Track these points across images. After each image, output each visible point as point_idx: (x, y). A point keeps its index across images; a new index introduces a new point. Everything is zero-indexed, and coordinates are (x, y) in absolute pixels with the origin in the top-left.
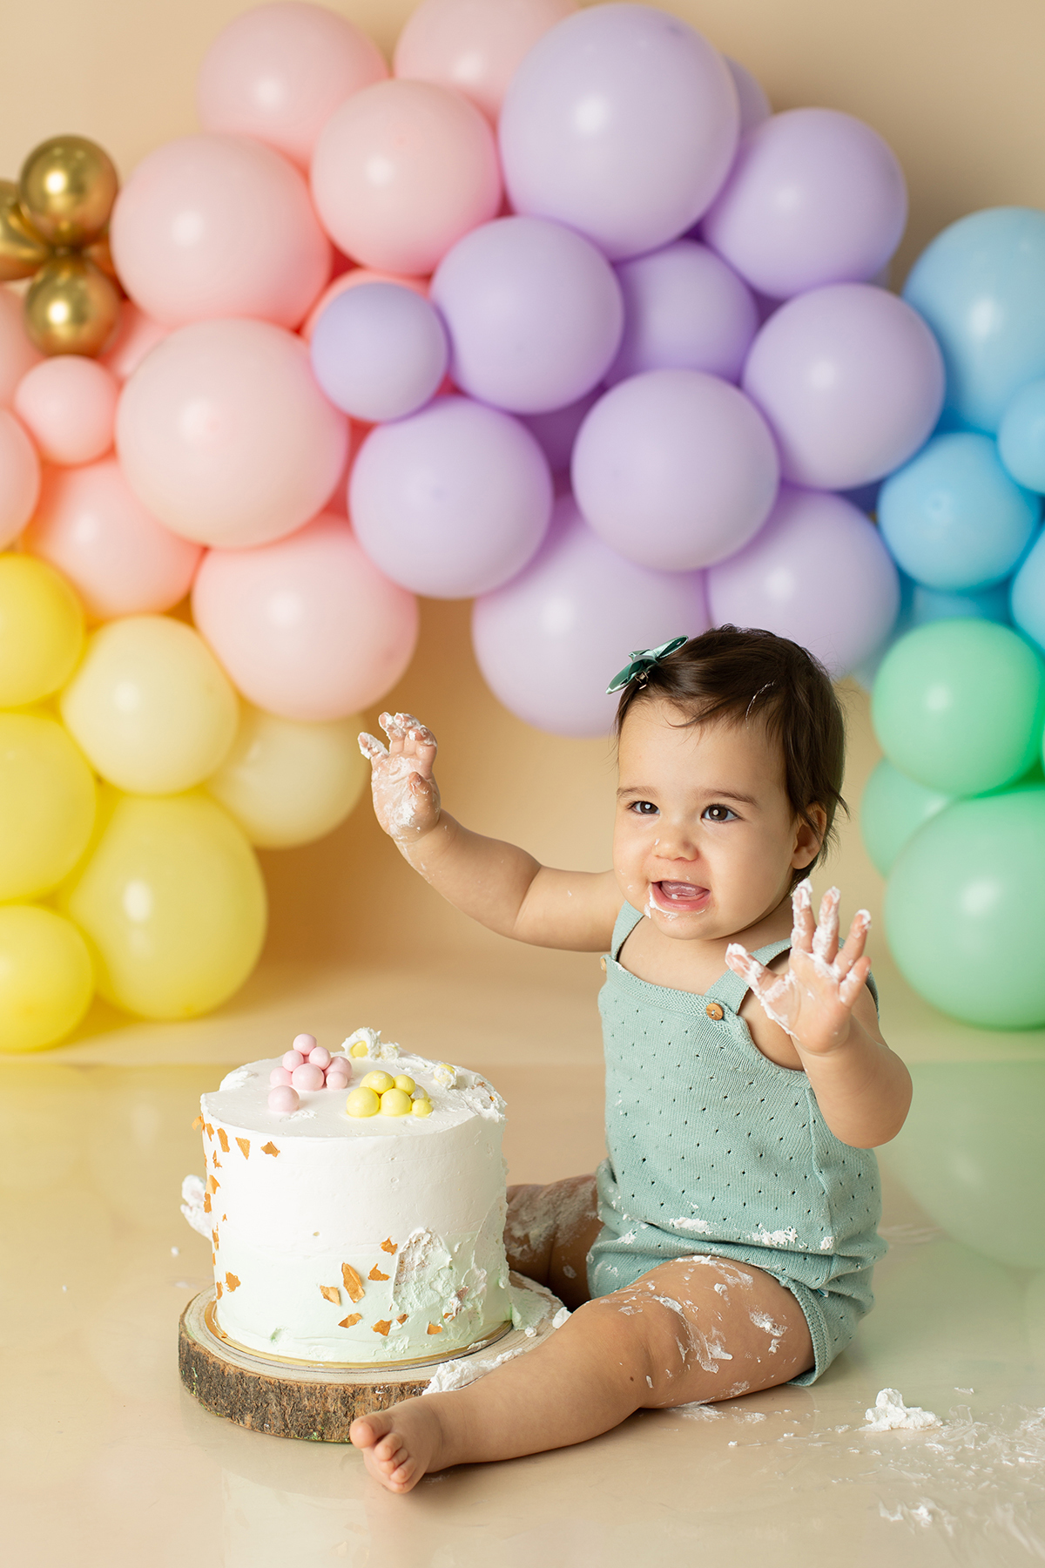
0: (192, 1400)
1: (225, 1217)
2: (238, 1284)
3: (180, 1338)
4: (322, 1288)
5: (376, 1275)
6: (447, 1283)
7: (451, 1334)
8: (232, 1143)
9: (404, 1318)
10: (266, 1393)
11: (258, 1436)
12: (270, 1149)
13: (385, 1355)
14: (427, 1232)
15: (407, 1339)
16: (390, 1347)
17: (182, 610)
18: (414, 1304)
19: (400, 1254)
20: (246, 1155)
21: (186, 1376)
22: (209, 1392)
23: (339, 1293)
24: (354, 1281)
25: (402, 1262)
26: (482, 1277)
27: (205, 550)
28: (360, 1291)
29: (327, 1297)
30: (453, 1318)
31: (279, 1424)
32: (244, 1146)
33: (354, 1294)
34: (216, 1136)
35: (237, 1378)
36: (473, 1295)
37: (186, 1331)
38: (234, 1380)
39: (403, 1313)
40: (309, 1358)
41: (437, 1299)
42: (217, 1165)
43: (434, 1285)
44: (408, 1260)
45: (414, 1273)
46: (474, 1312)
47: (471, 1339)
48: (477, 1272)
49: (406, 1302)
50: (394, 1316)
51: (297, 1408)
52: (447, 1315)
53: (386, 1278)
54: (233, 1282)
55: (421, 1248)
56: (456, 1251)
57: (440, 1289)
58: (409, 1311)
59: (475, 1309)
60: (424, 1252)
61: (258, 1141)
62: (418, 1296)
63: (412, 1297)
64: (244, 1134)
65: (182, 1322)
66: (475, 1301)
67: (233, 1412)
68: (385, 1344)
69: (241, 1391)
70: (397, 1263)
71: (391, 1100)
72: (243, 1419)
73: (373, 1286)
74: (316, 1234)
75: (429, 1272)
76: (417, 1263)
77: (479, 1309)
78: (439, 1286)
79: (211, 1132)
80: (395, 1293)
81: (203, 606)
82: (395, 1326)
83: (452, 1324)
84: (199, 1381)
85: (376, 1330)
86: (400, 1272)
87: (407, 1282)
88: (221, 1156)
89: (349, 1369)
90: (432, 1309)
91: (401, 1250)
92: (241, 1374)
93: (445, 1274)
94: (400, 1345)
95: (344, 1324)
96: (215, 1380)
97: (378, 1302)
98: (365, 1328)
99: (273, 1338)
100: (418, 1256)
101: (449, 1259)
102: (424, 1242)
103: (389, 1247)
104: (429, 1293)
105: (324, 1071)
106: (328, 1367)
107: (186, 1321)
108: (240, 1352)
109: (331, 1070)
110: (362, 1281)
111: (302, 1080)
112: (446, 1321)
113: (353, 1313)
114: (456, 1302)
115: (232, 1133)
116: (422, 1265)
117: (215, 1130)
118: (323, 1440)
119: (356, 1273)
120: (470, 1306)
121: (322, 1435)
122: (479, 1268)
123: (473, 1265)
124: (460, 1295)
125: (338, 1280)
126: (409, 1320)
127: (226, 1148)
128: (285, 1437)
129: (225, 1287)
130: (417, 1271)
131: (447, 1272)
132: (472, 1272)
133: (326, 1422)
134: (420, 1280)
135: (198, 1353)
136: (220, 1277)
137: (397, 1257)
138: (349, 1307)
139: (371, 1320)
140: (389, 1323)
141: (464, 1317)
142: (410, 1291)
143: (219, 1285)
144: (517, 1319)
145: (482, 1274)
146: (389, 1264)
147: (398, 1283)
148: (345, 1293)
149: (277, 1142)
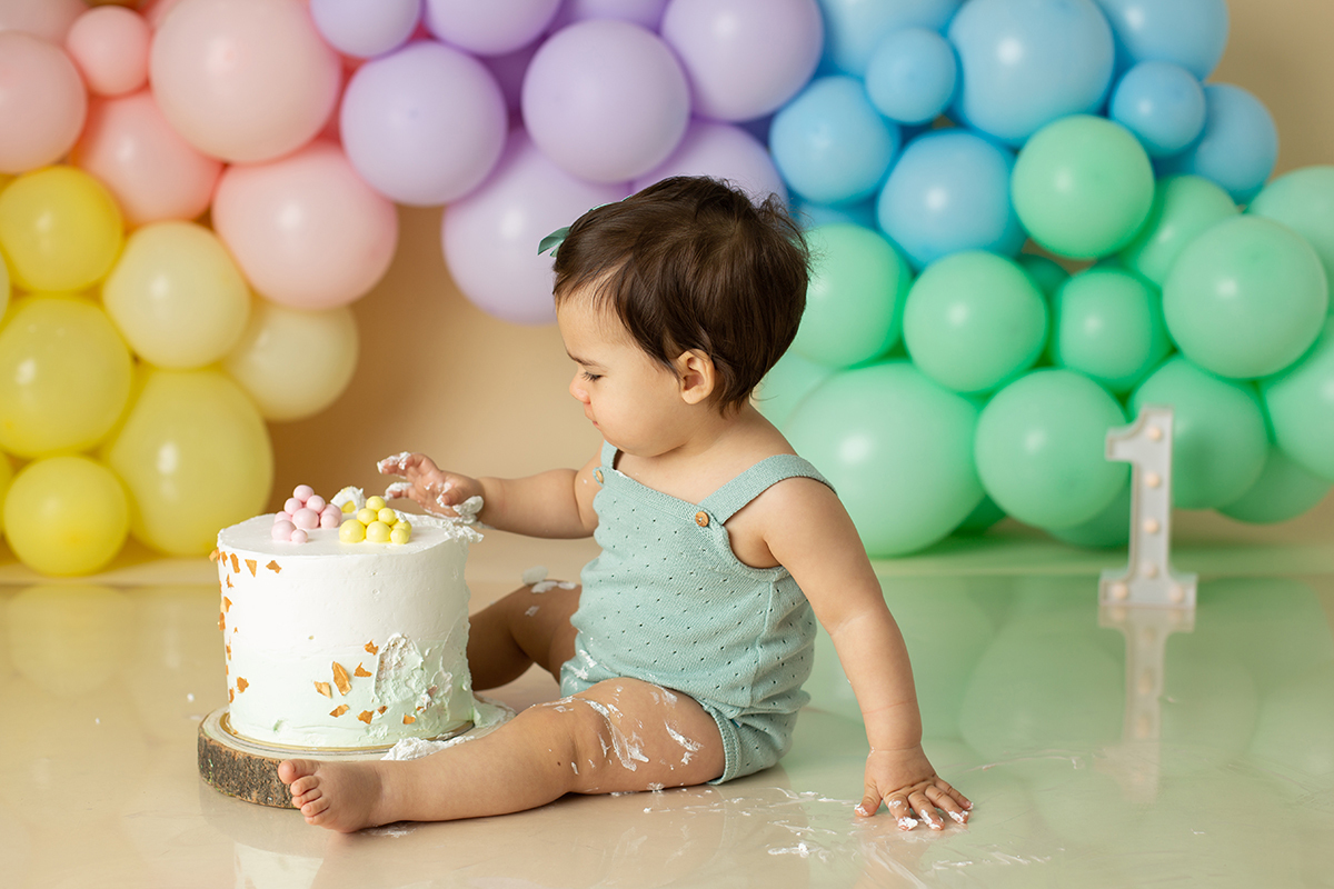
0: (208, 787)
1: (236, 630)
2: (247, 685)
3: (200, 739)
4: (316, 684)
5: (361, 672)
6: (419, 681)
7: (423, 725)
8: (242, 565)
9: (383, 709)
10: (269, 771)
11: (263, 809)
12: (273, 566)
13: (368, 741)
14: (403, 637)
15: (386, 727)
16: (372, 734)
17: (205, 219)
18: (392, 698)
19: (382, 655)
20: (254, 573)
21: (204, 768)
22: (222, 777)
23: (330, 687)
24: (342, 677)
25: (382, 662)
26: (448, 679)
27: (225, 166)
28: (348, 686)
29: (320, 691)
30: (424, 711)
31: (280, 797)
32: (252, 565)
33: (342, 688)
34: (229, 561)
35: (245, 761)
36: (441, 694)
37: (203, 732)
38: (243, 763)
39: (383, 705)
40: (306, 744)
41: (411, 694)
42: (230, 585)
43: (409, 683)
44: (387, 660)
45: (392, 671)
46: (441, 709)
47: (439, 731)
48: (445, 675)
49: (385, 696)
50: (375, 707)
52: (419, 708)
53: (369, 674)
54: (243, 684)
55: (398, 651)
56: (426, 654)
57: (413, 686)
58: (388, 704)
59: (442, 705)
60: (400, 654)
61: (263, 560)
62: (395, 691)
63: (391, 692)
64: (252, 556)
65: (201, 726)
66: (443, 698)
67: (242, 791)
68: (368, 731)
69: (249, 772)
70: (378, 663)
71: (374, 530)
72: (250, 795)
73: (358, 681)
74: (311, 638)
75: (404, 671)
76: (395, 663)
77: (446, 706)
78: (413, 683)
79: (225, 558)
80: (376, 688)
81: (221, 215)
82: (377, 716)
83: (424, 716)
84: (214, 770)
85: (360, 719)
86: (380, 670)
87: (386, 679)
88: (234, 578)
89: (338, 752)
90: (407, 703)
91: (381, 651)
92: (249, 757)
93: (418, 674)
94: (379, 733)
95: (334, 714)
96: (227, 766)
97: (362, 694)
98: (351, 717)
99: (276, 729)
100: (394, 657)
101: (421, 660)
102: (400, 645)
103: (372, 649)
104: (405, 689)
105: (319, 515)
106: (321, 751)
107: (204, 726)
108: (248, 743)
109: (324, 513)
110: (349, 678)
111: (301, 519)
112: (419, 713)
113: (342, 704)
114: (427, 698)
115: (242, 556)
116: (399, 665)
117: (228, 555)
119: (343, 669)
120: (438, 702)
122: (446, 671)
123: (441, 669)
124: (430, 693)
125: (329, 677)
126: (388, 711)
127: (237, 570)
128: (285, 808)
129: (236, 690)
130: (395, 670)
131: (419, 672)
132: (440, 674)
134: (397, 678)
135: (214, 747)
136: (232, 683)
137: (378, 657)
138: (339, 700)
139: (356, 711)
140: (371, 713)
141: (433, 712)
142: (389, 686)
143: (231, 691)
144: (477, 718)
145: (448, 677)
146: (371, 662)
147: (378, 679)
148: (335, 688)
149: (279, 561)
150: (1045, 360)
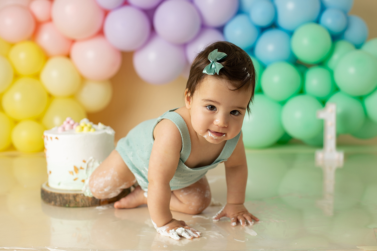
3: (41, 189)
4: (69, 171)
5: (81, 168)
10: (56, 196)
12: (56, 138)
14: (94, 158)
20: (52, 141)
24: (76, 169)
25: (87, 165)
28: (78, 172)
29: (70, 174)
31: (59, 203)
32: (51, 138)
33: (76, 172)
40: (67, 189)
44: (89, 165)
45: (91, 168)
49: (88, 175)
51: (63, 199)
53: (84, 169)
60: (93, 163)
61: (54, 137)
68: (83, 185)
71: (85, 129)
73: (81, 171)
74: (67, 158)
76: (91, 166)
79: (45, 137)
80: (86, 173)
85: (81, 182)
86: (87, 168)
87: (89, 170)
88: (47, 143)
91: (87, 162)
92: (52, 193)
95: (74, 180)
97: (82, 174)
98: (79, 181)
99: (59, 184)
100: (91, 164)
102: (93, 161)
103: (84, 161)
105: (73, 125)
106: (71, 191)
110: (78, 170)
111: (67, 126)
115: (49, 136)
116: (93, 166)
118: (69, 207)
119: (77, 167)
121: (69, 205)
125: (72, 169)
127: (47, 139)
133: (70, 202)
136: (48, 172)
138: (75, 176)
139: (81, 179)
140: (85, 179)
142: (90, 172)
143: (48, 175)
146: (85, 166)
147: (87, 170)
148: (74, 173)
149: (58, 136)
150: (301, 91)
